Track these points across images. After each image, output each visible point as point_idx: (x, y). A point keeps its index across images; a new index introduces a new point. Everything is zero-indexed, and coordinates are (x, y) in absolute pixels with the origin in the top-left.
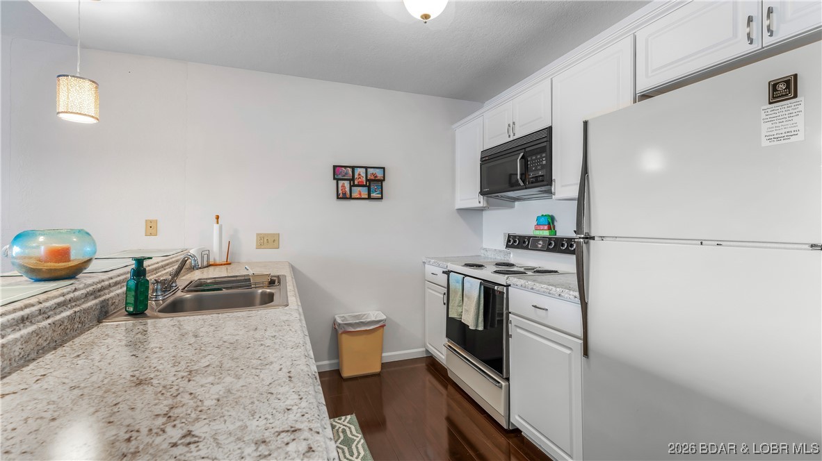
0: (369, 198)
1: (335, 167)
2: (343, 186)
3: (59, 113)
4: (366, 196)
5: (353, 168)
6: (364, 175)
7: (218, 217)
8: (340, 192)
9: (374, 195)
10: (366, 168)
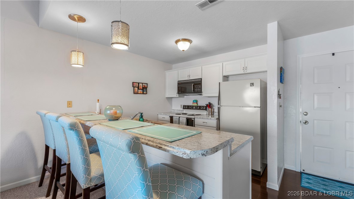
0: (143, 93)
1: (133, 83)
2: (136, 89)
3: (71, 64)
4: (142, 93)
5: (139, 83)
6: (142, 86)
7: (98, 100)
8: (135, 91)
9: (144, 92)
10: (142, 83)
